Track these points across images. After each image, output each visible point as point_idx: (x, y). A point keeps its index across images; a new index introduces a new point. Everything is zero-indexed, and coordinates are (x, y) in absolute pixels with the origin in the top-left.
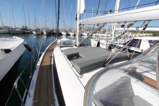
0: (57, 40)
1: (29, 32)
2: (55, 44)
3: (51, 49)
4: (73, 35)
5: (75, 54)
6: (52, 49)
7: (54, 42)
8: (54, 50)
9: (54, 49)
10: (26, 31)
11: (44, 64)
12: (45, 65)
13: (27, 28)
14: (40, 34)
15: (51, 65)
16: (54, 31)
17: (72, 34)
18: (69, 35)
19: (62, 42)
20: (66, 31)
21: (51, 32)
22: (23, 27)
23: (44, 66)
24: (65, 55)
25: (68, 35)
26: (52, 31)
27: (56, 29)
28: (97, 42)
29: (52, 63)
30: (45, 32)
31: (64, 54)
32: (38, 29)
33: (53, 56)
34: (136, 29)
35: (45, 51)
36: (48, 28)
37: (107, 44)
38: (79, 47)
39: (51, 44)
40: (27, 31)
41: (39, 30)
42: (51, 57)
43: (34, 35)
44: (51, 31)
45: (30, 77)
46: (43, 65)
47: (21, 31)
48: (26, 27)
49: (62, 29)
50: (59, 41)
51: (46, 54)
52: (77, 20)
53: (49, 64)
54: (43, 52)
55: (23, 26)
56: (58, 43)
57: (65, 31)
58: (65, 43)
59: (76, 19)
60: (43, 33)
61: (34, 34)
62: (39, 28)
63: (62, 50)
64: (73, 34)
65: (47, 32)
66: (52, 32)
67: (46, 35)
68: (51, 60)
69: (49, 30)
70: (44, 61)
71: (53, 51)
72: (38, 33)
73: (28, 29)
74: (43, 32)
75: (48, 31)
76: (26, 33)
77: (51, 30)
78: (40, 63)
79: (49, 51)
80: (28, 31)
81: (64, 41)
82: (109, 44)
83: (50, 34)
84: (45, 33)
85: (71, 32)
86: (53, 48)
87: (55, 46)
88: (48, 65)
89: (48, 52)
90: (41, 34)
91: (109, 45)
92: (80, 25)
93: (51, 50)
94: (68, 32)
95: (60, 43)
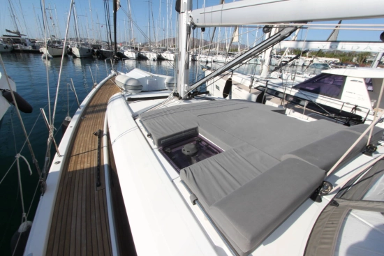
0: (115, 75)
1: (29, 48)
2: (110, 86)
3: (99, 102)
4: (154, 60)
5: (185, 132)
6: (101, 105)
7: (108, 80)
8: (109, 107)
9: (106, 104)
10: (19, 47)
11: (76, 163)
12: (78, 168)
13: (23, 37)
14: (60, 55)
15: (100, 167)
16: (101, 47)
17: (152, 56)
18: (145, 59)
19: (131, 83)
20: (137, 49)
21: (93, 51)
22: (8, 34)
23: (75, 172)
24: (150, 135)
25: (141, 58)
26: (97, 47)
27: (108, 43)
28: (225, 82)
29: (105, 161)
30: (78, 50)
31: (146, 134)
32: (55, 42)
33: (105, 132)
34: (331, 47)
35: (79, 110)
36: (85, 39)
37: (250, 87)
38: (185, 99)
39: (97, 87)
40: (23, 47)
41: (59, 42)
42: (100, 135)
43: (45, 58)
44: (95, 47)
45: (22, 228)
46: (71, 168)
47: (4, 45)
48: (18, 33)
49: (124, 43)
50: (121, 79)
51: (84, 124)
52: (182, 11)
53: (95, 164)
54: (72, 116)
55: (9, 31)
56: (118, 85)
57: (132, 48)
58: (142, 86)
59: (178, 9)
60: (69, 52)
61: (43, 56)
62: (58, 37)
63: (135, 111)
64: (155, 56)
65: (81, 50)
66: (96, 50)
67: (81, 58)
68: (100, 148)
69: (86, 44)
70: (75, 152)
71: (105, 110)
72: (57, 52)
73: (24, 40)
74: (71, 50)
75: (84, 47)
76: (19, 51)
77: (94, 43)
78: (61, 159)
79: (93, 112)
80: (26, 45)
81: (138, 81)
82: (257, 85)
83: (93, 55)
84: (76, 52)
85: (150, 50)
86: (105, 101)
87: (110, 95)
88: (90, 168)
89: (90, 116)
90: (66, 56)
91: (257, 88)
92: (192, 27)
93: (98, 109)
94: (141, 49)
95: (125, 85)
